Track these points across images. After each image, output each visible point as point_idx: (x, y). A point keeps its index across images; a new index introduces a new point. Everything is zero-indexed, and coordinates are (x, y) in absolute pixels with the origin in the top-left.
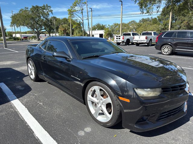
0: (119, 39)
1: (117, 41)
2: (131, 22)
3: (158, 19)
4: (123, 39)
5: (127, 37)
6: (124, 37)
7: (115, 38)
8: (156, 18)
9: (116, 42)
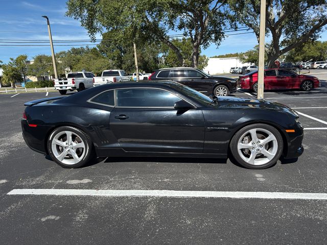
0: (66, 83)
1: (61, 87)
2: (61, 53)
3: (98, 49)
4: (73, 83)
5: (79, 80)
6: (74, 79)
7: (56, 83)
8: (95, 49)
9: (60, 89)
